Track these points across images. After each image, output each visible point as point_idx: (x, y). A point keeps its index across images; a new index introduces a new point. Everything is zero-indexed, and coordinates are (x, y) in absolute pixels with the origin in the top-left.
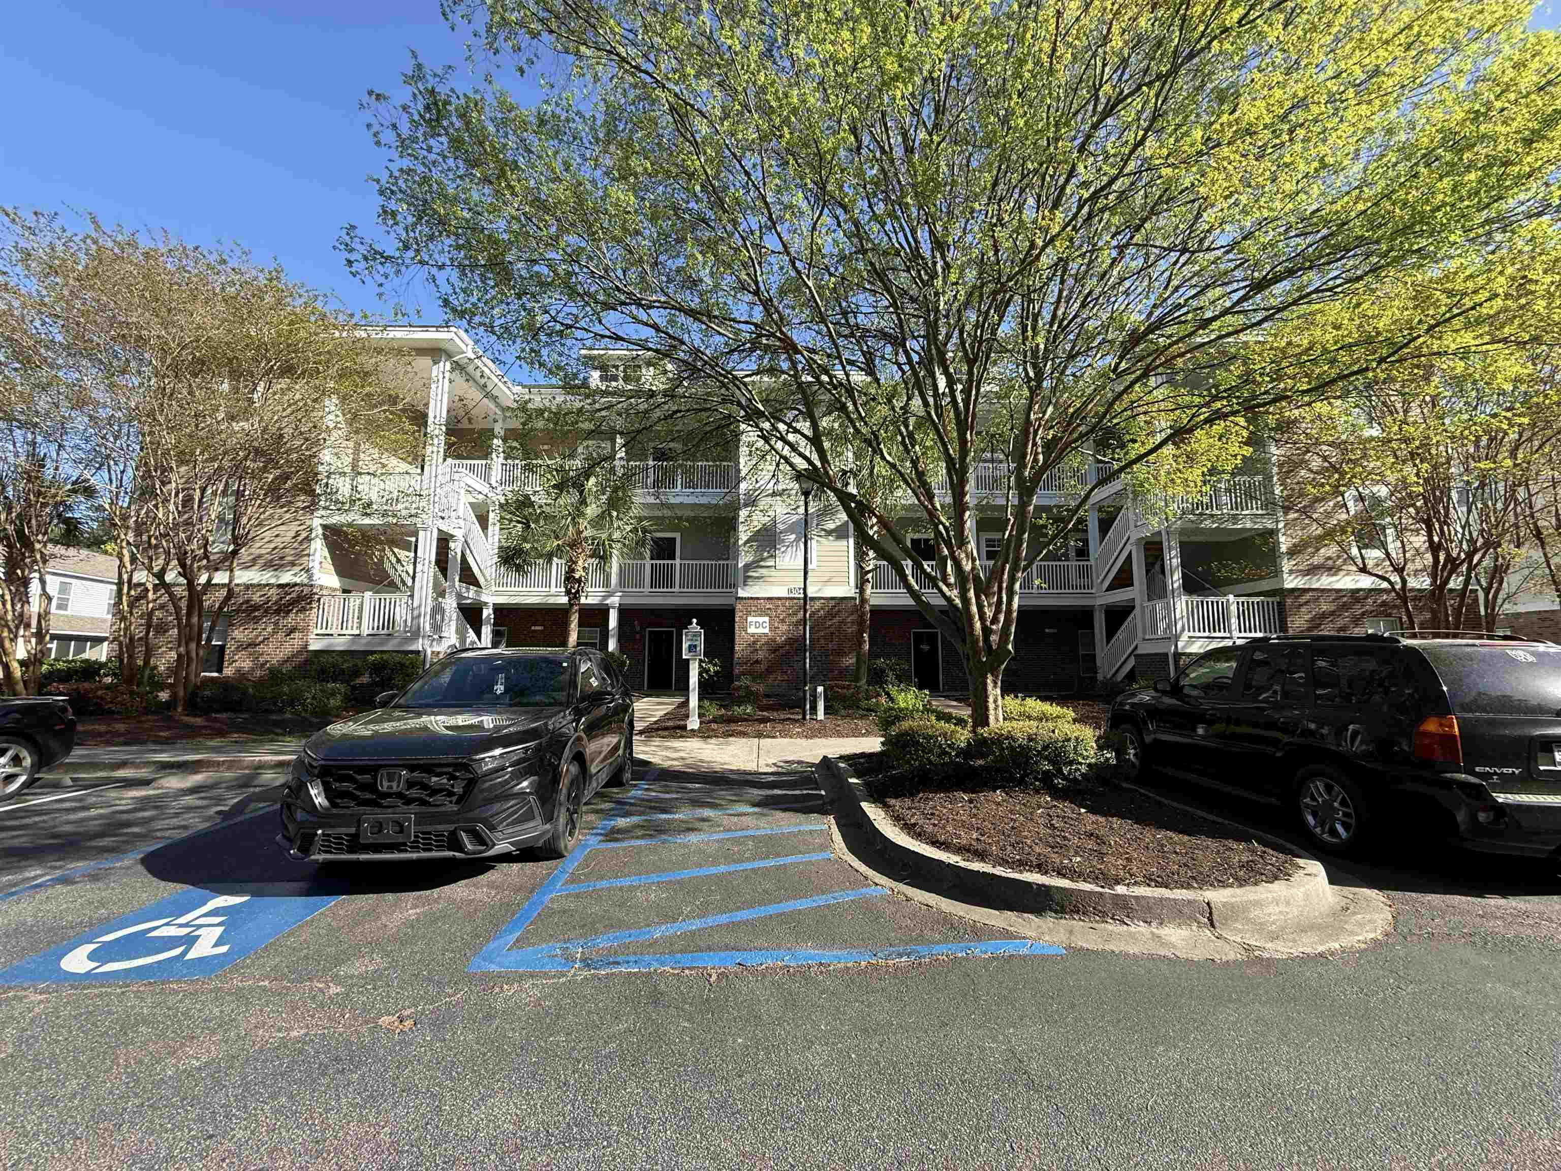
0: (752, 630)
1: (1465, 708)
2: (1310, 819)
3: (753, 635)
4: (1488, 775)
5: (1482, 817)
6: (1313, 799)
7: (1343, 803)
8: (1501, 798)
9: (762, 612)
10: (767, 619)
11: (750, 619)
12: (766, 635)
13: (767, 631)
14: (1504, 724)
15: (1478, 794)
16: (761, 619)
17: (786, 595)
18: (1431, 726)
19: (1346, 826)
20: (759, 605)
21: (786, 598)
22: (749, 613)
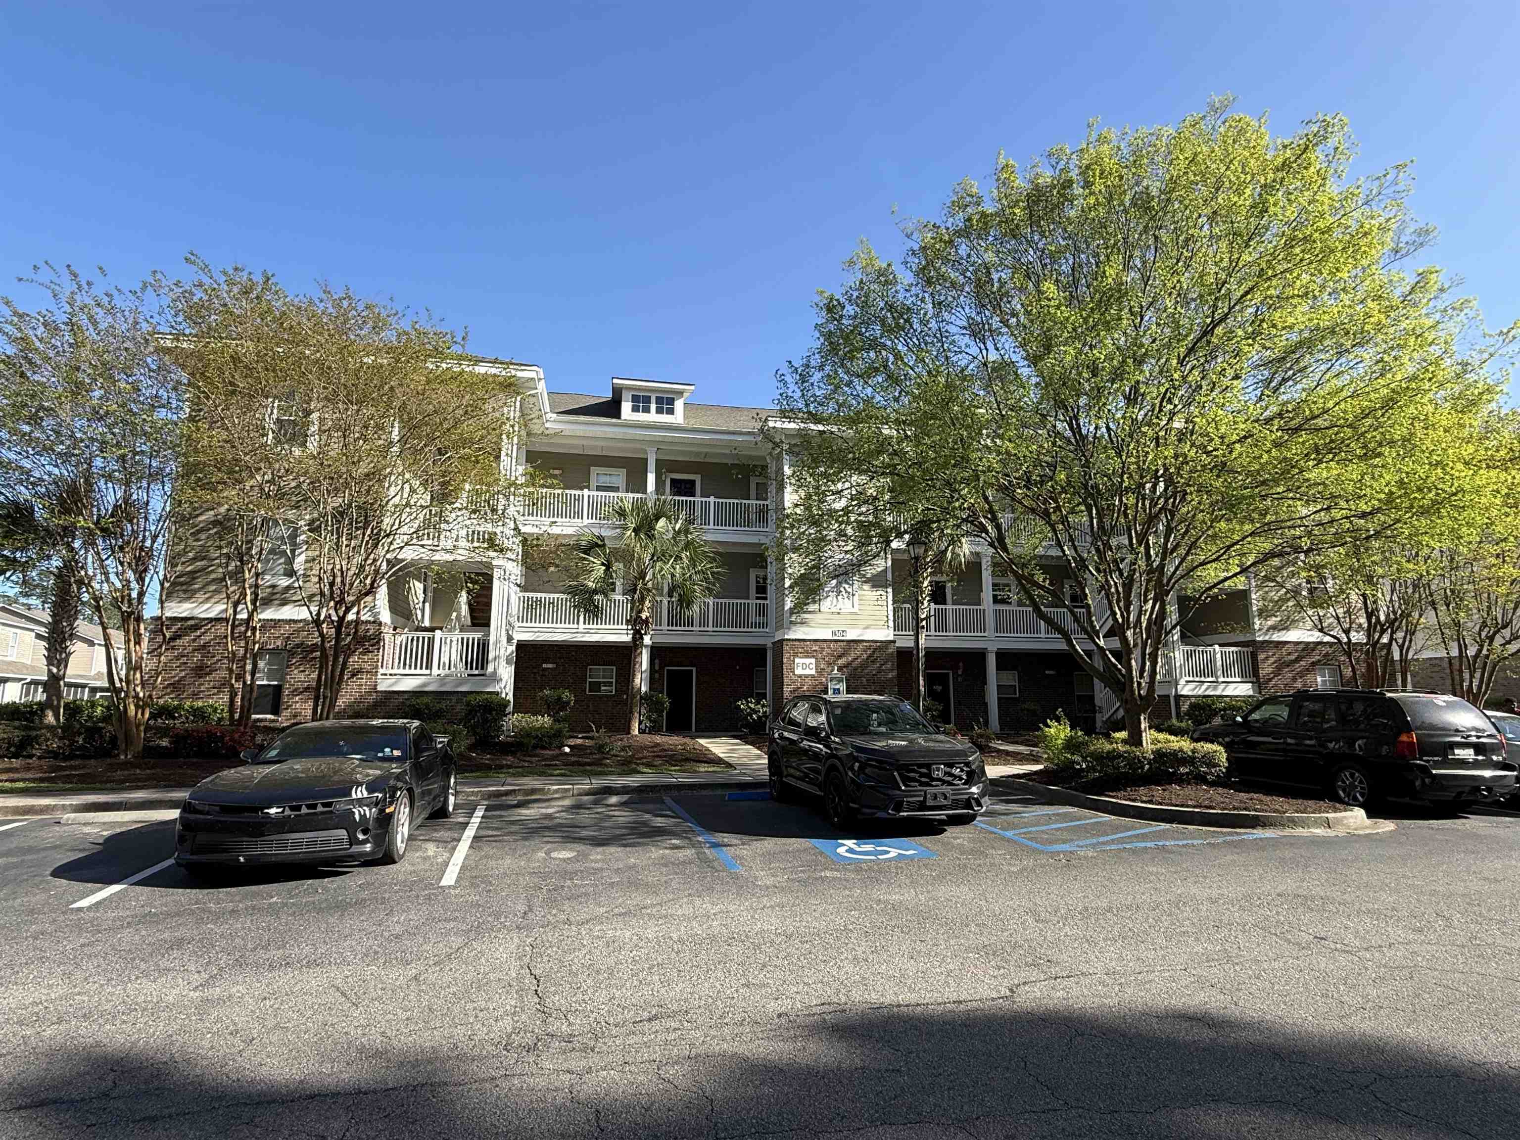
0: (799, 671)
1: (1418, 728)
2: (1341, 793)
3: (800, 676)
4: (1428, 761)
5: (1427, 780)
6: (1344, 782)
7: (1361, 782)
8: (1434, 772)
9: (807, 654)
10: (813, 661)
11: (797, 660)
12: (813, 676)
13: (813, 672)
14: (1432, 736)
15: (1425, 770)
16: (808, 661)
17: (830, 637)
18: (1404, 738)
19: (1362, 795)
20: (807, 647)
21: (831, 641)
22: (796, 655)
